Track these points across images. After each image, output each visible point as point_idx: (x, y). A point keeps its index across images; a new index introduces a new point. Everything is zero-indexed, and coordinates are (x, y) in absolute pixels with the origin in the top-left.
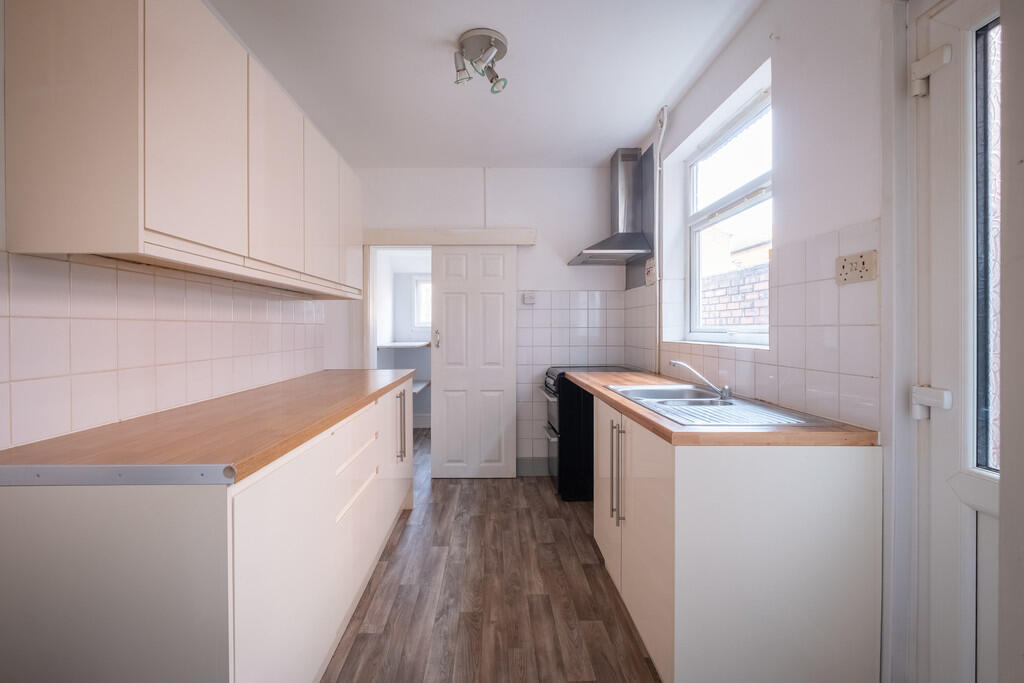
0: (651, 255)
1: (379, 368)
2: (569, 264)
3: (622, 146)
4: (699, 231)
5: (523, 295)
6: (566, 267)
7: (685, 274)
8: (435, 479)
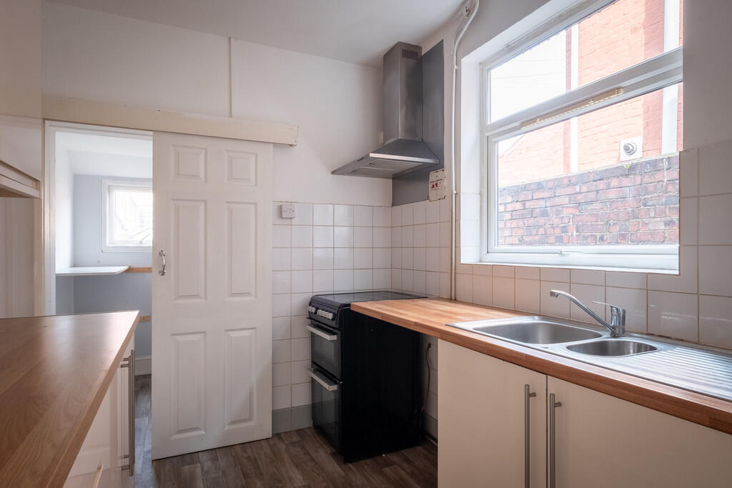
0: (439, 166)
1: (58, 314)
2: (333, 173)
3: (403, 40)
4: (498, 141)
5: (281, 207)
6: (332, 175)
7: (481, 186)
8: (153, 461)
